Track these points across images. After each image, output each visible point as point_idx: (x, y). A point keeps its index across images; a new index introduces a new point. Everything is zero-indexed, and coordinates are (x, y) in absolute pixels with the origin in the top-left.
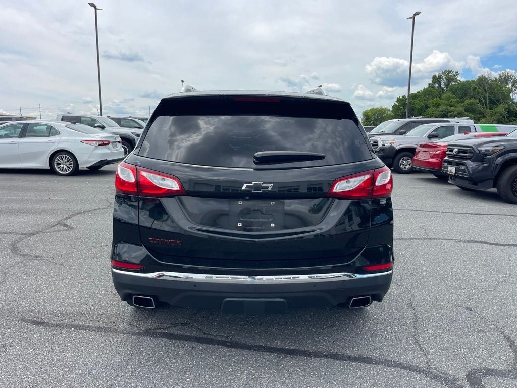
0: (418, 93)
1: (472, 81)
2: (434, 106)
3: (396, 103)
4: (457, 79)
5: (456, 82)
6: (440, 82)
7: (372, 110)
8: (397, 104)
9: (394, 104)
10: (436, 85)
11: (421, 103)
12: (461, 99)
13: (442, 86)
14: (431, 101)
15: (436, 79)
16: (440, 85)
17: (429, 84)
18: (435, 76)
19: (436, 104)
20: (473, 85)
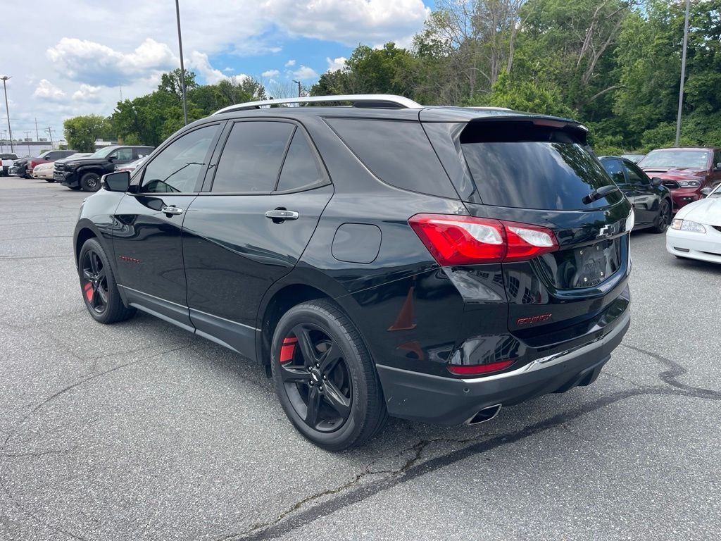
0: (147, 97)
1: (213, 86)
2: (173, 118)
3: (118, 110)
4: (194, 82)
5: (193, 86)
6: (173, 85)
7: (79, 119)
8: (120, 112)
9: (115, 112)
10: (169, 89)
11: (154, 112)
12: (204, 109)
13: (177, 91)
14: (167, 110)
15: (167, 80)
16: (174, 89)
17: (160, 86)
18: (166, 75)
19: (175, 114)
20: (217, 92)
